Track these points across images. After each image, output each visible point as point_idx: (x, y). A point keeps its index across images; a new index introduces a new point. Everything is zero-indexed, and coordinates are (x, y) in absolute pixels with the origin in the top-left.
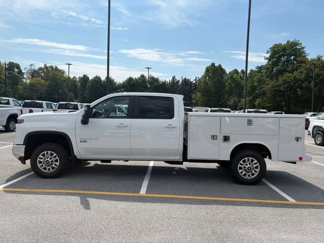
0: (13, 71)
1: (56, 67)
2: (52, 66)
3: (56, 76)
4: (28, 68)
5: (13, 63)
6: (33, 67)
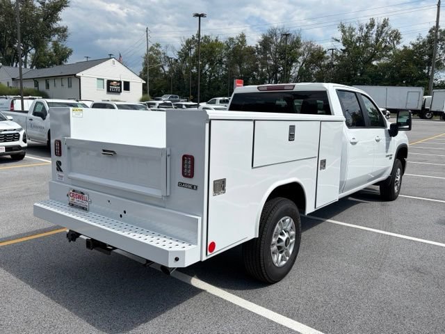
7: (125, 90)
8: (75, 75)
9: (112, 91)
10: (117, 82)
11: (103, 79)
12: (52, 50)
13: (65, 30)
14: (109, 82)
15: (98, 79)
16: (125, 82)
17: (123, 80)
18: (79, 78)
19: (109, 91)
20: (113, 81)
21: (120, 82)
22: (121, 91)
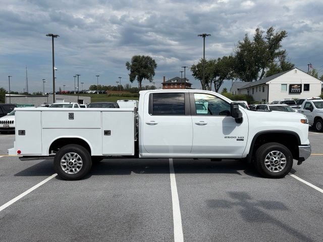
7: (304, 90)
8: (265, 83)
9: (293, 92)
10: (298, 85)
11: (286, 84)
12: (280, 67)
13: (284, 52)
14: (291, 86)
15: (282, 84)
16: (305, 85)
17: (303, 83)
18: (268, 85)
19: (290, 92)
20: (294, 85)
21: (301, 85)
22: (301, 92)
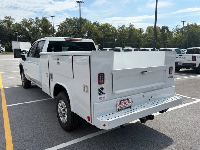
0: (164, 31)
1: (196, 25)
2: (192, 24)
3: (193, 31)
4: (175, 28)
5: (164, 27)
6: (178, 27)
